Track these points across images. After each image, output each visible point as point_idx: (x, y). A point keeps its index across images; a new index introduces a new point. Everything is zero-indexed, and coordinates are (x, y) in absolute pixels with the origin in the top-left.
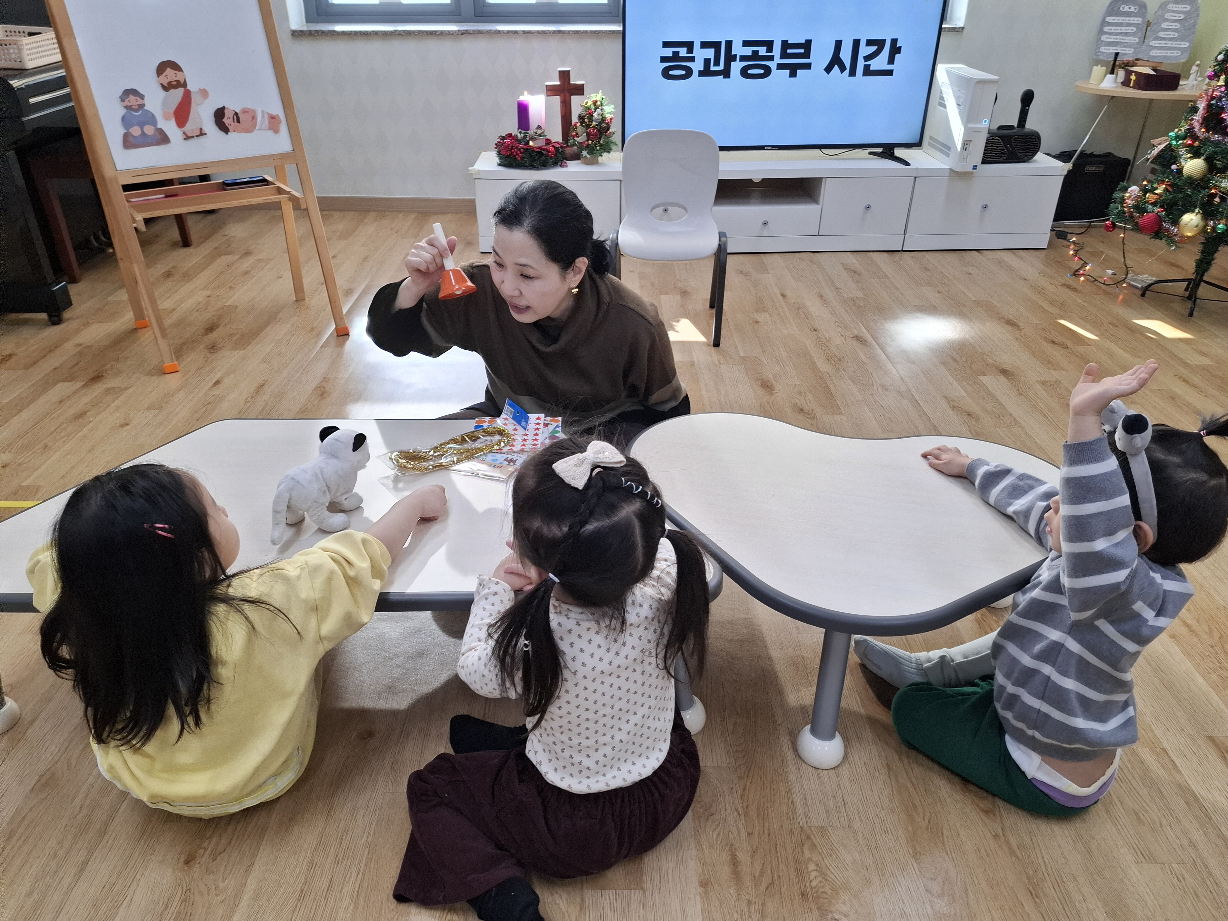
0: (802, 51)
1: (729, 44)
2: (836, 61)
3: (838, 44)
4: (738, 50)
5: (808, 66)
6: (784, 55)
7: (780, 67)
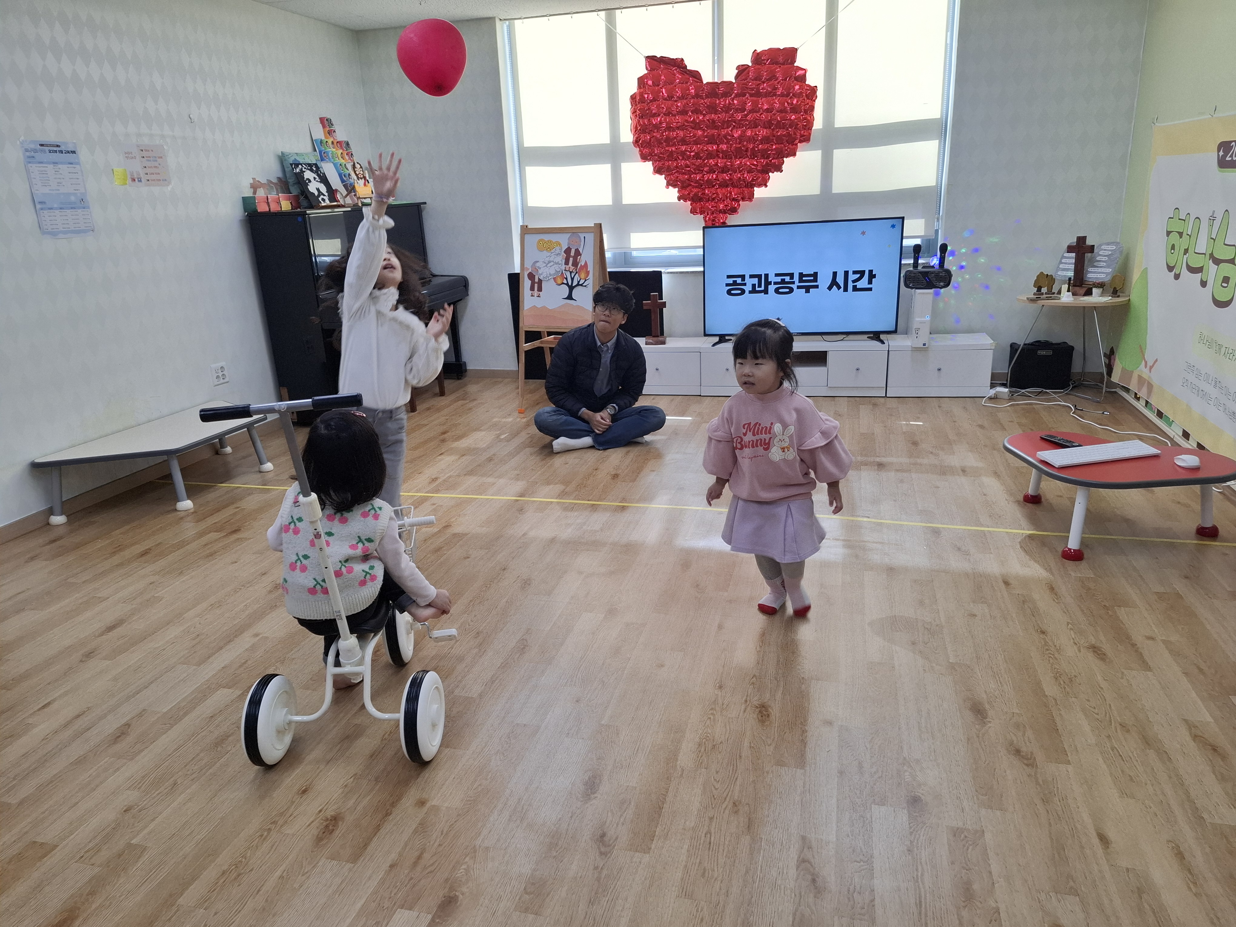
0: (812, 278)
1: (767, 276)
2: (834, 283)
3: (835, 274)
4: (772, 278)
5: (817, 287)
6: (801, 280)
7: (799, 287)
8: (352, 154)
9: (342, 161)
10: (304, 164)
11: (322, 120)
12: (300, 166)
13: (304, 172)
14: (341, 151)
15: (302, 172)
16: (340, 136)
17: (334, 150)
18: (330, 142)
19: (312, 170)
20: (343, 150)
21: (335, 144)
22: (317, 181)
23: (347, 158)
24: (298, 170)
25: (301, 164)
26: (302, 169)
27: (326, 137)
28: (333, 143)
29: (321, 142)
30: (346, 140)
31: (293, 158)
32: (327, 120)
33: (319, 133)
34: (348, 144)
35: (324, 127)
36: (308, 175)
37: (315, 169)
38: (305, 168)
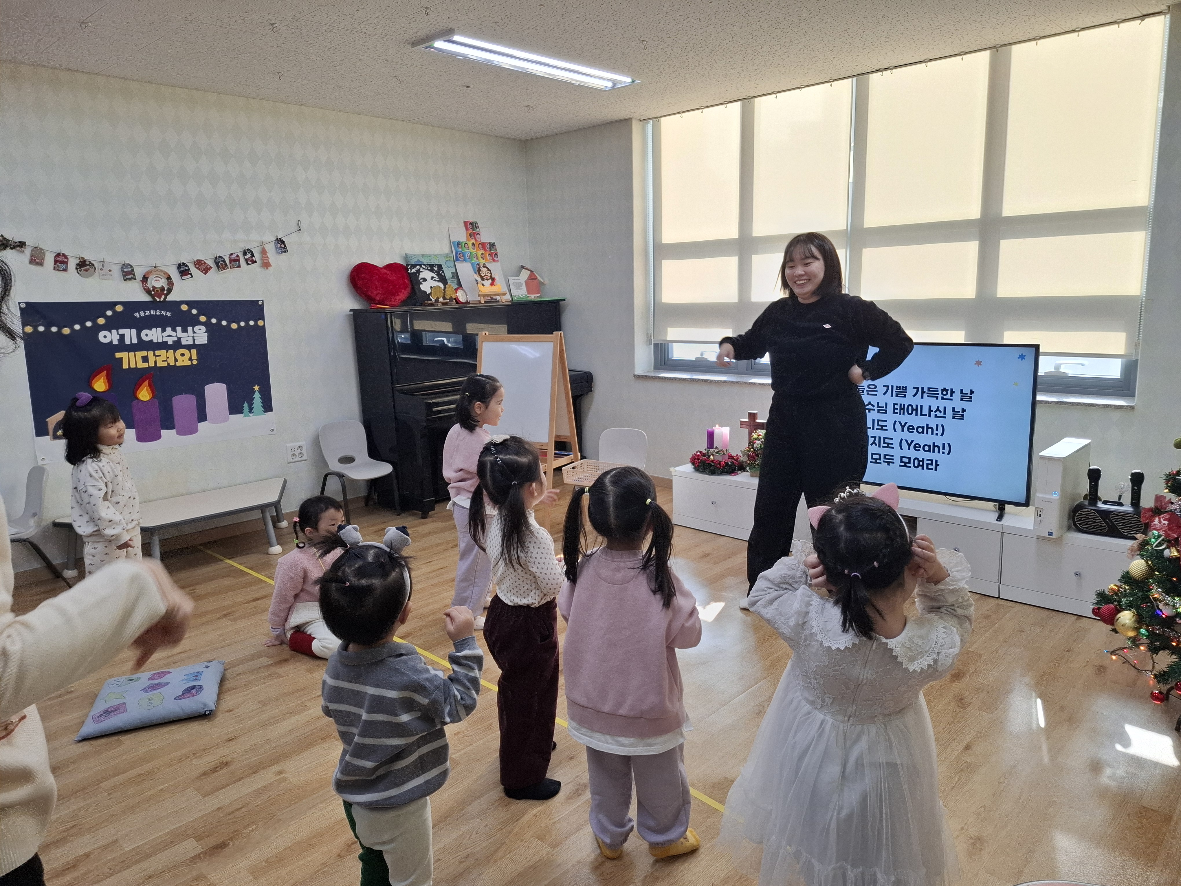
8: (496, 254)
9: (482, 262)
10: (424, 265)
11: (465, 223)
12: (418, 267)
13: (422, 272)
14: (483, 252)
15: (419, 271)
16: (485, 237)
17: (475, 250)
18: (470, 243)
19: (432, 270)
20: (485, 250)
21: (476, 245)
22: (435, 280)
23: (488, 257)
24: (413, 271)
25: (420, 265)
26: (420, 269)
27: (468, 240)
28: (473, 244)
29: (459, 243)
30: (492, 241)
31: (416, 260)
32: (471, 223)
33: (461, 236)
34: (492, 245)
35: (467, 229)
36: (426, 274)
37: (436, 269)
38: (424, 269)
